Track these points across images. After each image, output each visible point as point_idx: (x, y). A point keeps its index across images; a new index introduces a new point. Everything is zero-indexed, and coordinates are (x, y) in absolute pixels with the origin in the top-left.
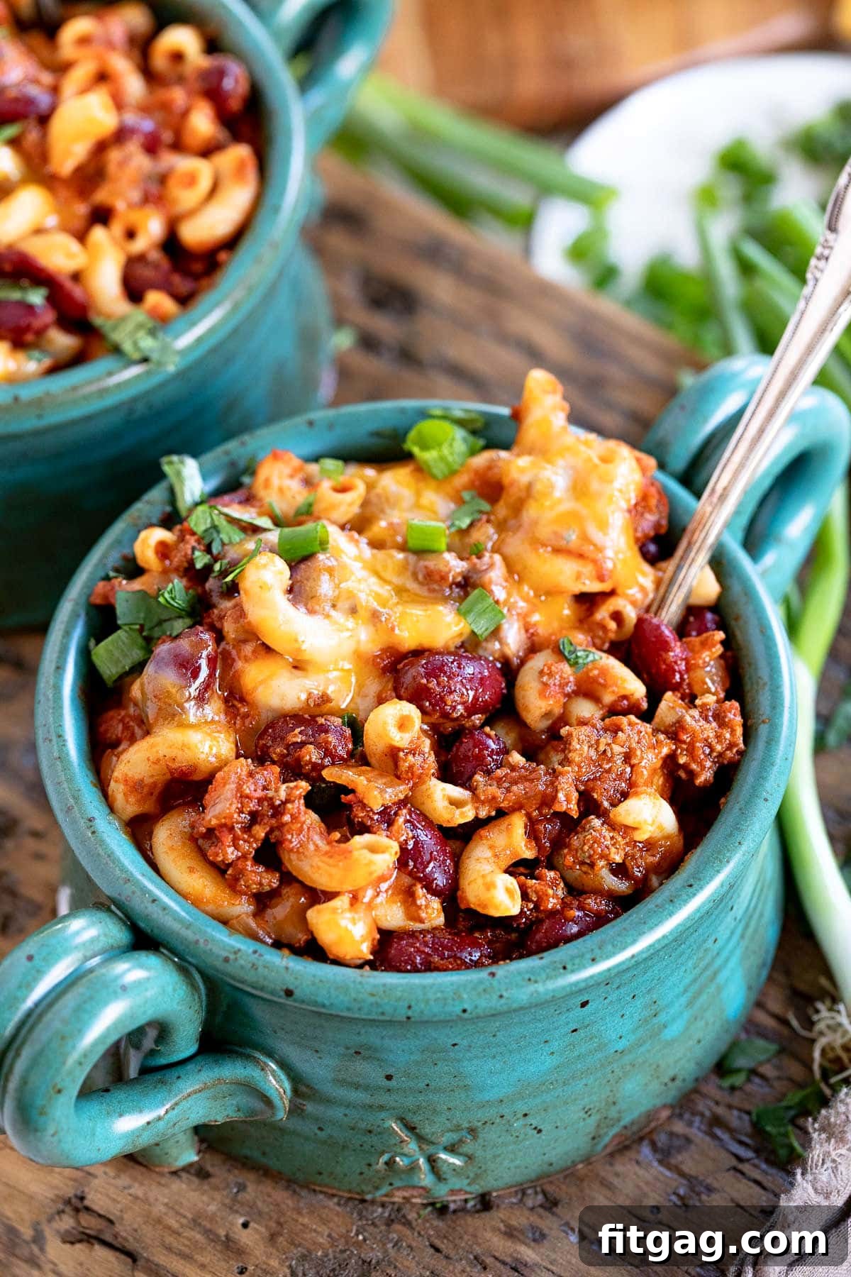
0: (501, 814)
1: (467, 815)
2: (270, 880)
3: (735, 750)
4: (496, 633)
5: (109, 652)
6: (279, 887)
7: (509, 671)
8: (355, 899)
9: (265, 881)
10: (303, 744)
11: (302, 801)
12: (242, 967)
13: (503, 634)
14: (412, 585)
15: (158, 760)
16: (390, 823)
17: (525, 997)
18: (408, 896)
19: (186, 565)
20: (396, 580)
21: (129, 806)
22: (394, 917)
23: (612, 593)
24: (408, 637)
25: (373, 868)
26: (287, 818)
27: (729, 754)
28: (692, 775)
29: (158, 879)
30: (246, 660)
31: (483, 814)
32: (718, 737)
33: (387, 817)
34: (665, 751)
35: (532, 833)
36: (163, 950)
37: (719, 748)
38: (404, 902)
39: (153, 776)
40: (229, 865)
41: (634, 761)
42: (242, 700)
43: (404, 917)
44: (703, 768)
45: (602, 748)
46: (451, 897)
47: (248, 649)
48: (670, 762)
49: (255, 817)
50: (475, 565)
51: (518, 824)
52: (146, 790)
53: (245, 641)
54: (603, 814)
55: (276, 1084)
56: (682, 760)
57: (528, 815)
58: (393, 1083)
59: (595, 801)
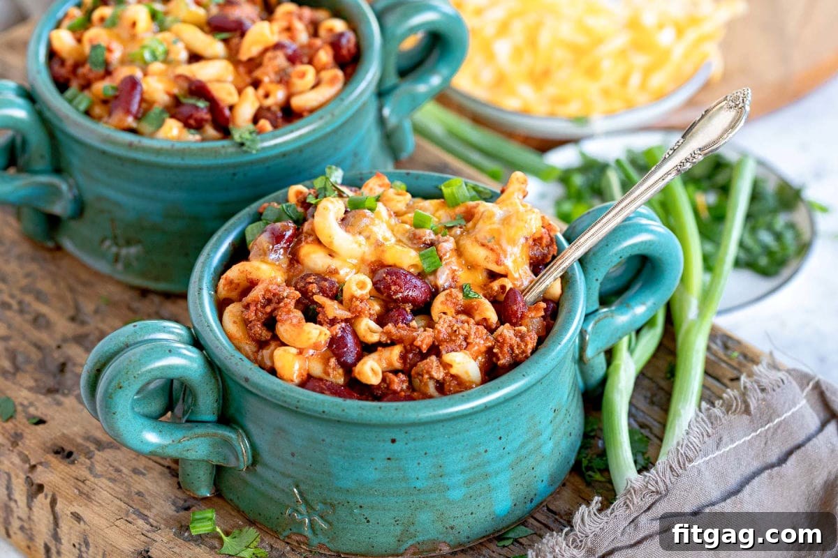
0: (393, 343)
1: (374, 338)
2: (266, 335)
3: (524, 355)
4: (434, 272)
5: (252, 230)
6: (270, 340)
7: (434, 292)
8: (301, 352)
9: (263, 334)
10: (312, 283)
11: (294, 301)
12: (231, 363)
13: (439, 273)
14: (405, 240)
15: (243, 271)
16: (333, 325)
17: (355, 415)
18: (326, 362)
19: (303, 200)
20: (399, 236)
21: (223, 291)
22: (317, 369)
23: (505, 276)
24: (389, 258)
25: (310, 336)
26: (282, 304)
27: (520, 356)
28: (498, 359)
29: (218, 322)
30: (307, 243)
31: (384, 339)
32: (519, 346)
33: (333, 322)
34: (490, 344)
35: (403, 357)
36: (204, 352)
37: (517, 352)
38: (324, 364)
39: (239, 279)
40: (251, 322)
41: (468, 341)
42: (298, 262)
43: (322, 371)
44: (505, 358)
45: (455, 328)
46: (348, 369)
47: (310, 239)
48: (489, 351)
49: (269, 301)
50: (439, 238)
51: (397, 351)
52: (233, 286)
53: (310, 235)
54: (439, 355)
55: (243, 447)
56: (495, 350)
57: (405, 347)
58: (295, 460)
59: (439, 350)
